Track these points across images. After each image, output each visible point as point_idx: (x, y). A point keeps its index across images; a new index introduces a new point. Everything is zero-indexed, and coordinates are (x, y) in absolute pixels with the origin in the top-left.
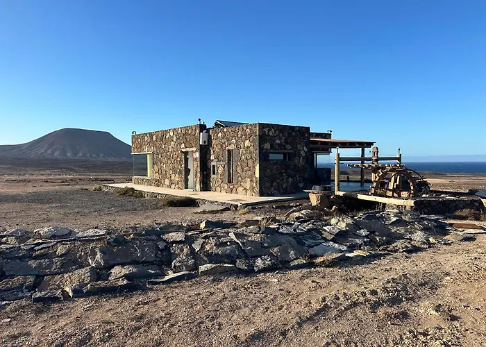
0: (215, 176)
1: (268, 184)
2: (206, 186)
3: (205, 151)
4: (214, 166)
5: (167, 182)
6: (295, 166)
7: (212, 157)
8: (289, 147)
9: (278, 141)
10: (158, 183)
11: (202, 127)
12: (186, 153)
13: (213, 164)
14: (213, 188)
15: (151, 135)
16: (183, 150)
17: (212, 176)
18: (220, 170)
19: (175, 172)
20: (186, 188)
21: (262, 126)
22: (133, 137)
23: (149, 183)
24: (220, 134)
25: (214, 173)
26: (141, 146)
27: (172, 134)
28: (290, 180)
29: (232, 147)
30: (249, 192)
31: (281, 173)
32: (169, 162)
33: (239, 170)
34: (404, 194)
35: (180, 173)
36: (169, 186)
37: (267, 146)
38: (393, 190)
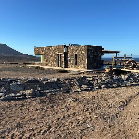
0: (70, 63)
1: (89, 65)
2: (66, 66)
3: (66, 54)
4: (69, 59)
5: (50, 64)
6: (97, 59)
7: (68, 56)
8: (95, 53)
9: (93, 51)
10: (46, 65)
11: (65, 46)
12: (58, 55)
13: (69, 58)
14: (69, 67)
15: (43, 48)
16: (57, 54)
17: (68, 63)
18: (72, 61)
19: (53, 61)
20: (58, 66)
21: (88, 46)
22: (35, 48)
23: (42, 65)
24: (72, 49)
25: (69, 62)
26: (39, 52)
27: (52, 48)
28: (96, 64)
29: (77, 53)
30: (83, 68)
31: (93, 62)
32: (51, 58)
33: (79, 61)
34: (135, 69)
35: (56, 61)
36: (51, 66)
37: (90, 53)
38: (131, 68)
